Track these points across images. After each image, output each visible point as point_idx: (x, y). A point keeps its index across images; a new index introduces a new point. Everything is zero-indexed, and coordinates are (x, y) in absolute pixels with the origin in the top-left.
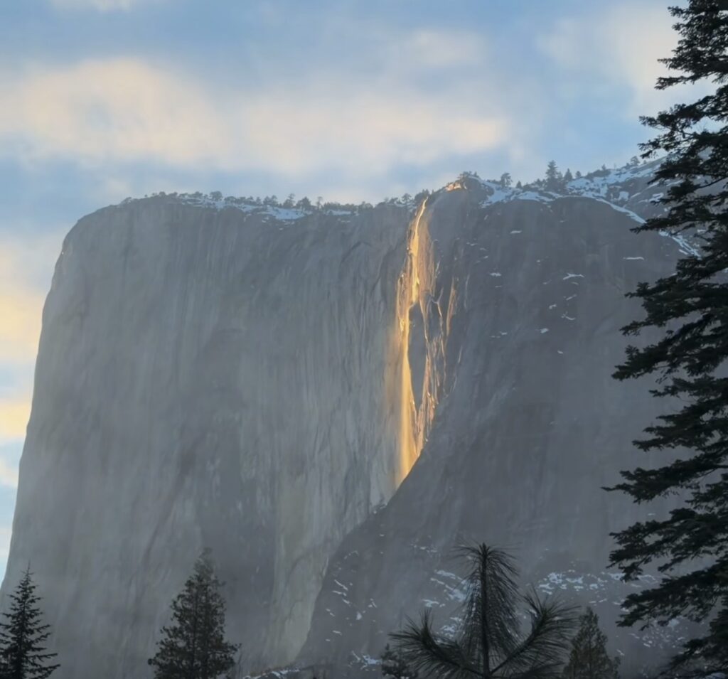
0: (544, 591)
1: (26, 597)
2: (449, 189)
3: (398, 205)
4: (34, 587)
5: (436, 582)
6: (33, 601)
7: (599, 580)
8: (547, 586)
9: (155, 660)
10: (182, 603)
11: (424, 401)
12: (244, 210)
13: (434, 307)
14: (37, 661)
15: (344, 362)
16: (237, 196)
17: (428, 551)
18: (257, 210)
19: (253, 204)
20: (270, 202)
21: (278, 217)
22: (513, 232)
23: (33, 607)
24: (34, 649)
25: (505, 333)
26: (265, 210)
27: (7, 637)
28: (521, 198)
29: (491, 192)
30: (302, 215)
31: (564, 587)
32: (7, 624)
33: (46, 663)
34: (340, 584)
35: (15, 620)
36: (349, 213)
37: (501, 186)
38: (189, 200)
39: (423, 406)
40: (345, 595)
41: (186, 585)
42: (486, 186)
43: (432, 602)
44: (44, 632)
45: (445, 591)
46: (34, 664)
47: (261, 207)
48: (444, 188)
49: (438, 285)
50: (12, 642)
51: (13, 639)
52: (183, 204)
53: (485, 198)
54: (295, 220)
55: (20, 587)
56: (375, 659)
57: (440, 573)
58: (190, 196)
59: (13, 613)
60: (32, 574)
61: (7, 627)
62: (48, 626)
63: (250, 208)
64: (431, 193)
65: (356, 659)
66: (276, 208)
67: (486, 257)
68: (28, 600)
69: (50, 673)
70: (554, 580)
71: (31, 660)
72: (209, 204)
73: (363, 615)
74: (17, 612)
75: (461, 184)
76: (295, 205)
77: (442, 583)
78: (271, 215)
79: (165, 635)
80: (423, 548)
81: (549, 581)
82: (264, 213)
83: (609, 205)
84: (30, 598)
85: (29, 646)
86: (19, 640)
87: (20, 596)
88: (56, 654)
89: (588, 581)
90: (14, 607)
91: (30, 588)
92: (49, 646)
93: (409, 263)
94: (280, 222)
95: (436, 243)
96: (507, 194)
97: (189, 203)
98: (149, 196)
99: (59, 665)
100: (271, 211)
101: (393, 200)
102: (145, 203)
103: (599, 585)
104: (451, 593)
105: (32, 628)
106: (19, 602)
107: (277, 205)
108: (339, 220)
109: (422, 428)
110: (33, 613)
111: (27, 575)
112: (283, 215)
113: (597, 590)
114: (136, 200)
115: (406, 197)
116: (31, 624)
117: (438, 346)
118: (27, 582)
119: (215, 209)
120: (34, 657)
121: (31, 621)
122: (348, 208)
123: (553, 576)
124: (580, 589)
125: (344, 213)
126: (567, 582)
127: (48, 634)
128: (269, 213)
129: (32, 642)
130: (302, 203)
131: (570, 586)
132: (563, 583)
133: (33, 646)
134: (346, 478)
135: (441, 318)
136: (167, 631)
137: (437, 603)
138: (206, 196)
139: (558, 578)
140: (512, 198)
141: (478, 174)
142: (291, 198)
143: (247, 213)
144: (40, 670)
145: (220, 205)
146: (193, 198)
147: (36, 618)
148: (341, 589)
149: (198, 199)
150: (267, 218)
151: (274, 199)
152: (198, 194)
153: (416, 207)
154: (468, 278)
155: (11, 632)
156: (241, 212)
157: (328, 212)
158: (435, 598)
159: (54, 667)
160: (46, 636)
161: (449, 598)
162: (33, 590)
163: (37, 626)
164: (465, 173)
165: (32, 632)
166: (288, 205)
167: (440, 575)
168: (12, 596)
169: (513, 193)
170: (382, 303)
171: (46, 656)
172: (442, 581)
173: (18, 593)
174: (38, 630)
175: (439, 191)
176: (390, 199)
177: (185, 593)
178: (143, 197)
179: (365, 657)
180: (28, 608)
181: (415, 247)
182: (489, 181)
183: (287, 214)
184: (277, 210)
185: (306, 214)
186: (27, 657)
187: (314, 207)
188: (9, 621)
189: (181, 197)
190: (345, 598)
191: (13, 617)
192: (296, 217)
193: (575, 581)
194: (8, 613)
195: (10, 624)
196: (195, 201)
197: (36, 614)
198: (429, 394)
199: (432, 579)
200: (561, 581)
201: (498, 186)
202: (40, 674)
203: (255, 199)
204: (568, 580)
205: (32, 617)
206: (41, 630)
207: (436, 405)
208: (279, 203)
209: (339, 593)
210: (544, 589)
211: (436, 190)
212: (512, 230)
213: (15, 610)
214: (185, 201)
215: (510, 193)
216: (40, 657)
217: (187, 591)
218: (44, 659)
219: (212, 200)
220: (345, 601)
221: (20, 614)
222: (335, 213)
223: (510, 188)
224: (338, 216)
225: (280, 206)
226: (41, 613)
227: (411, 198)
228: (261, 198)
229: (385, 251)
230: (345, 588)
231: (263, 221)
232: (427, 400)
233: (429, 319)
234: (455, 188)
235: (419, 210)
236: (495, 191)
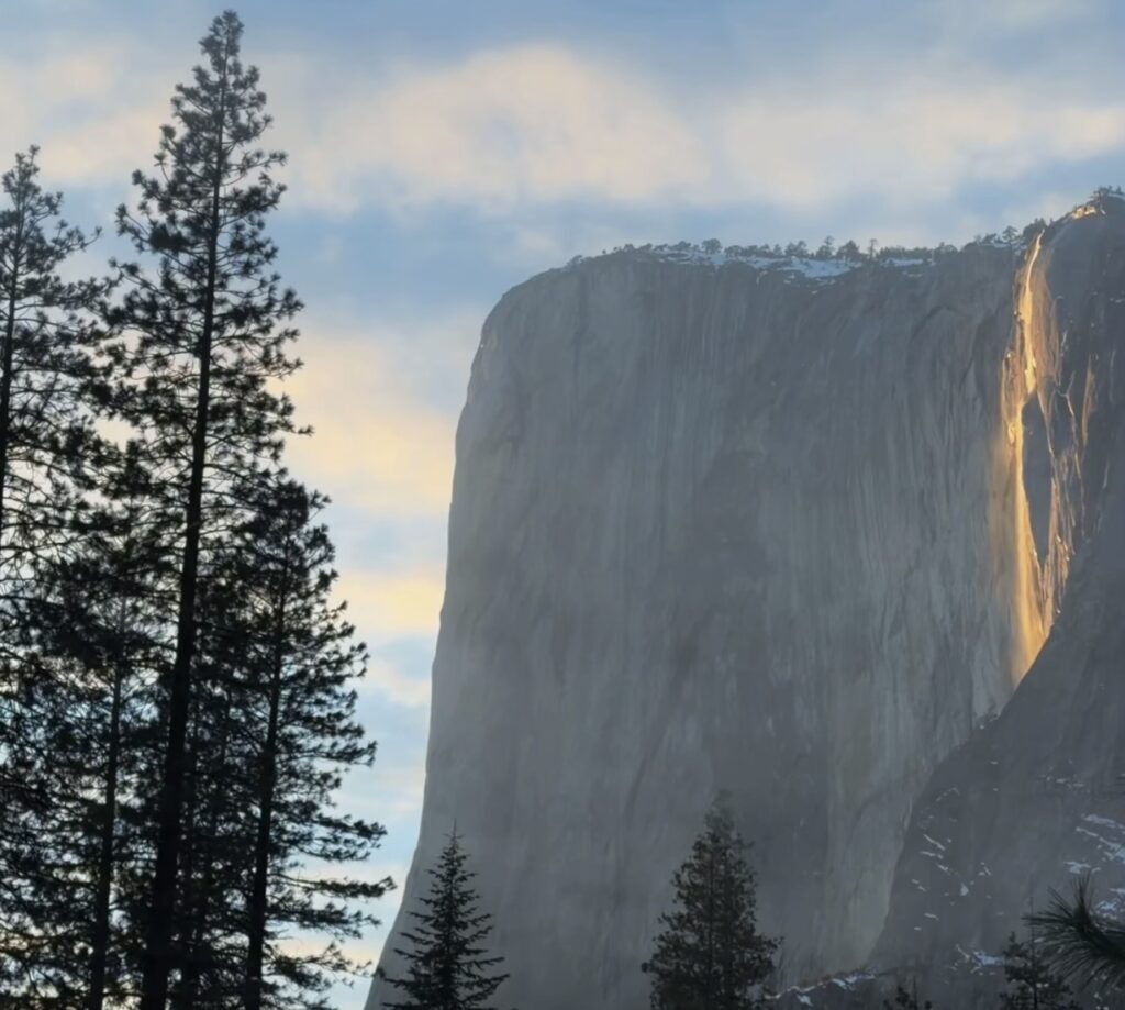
1: (453, 872)
2: (1076, 216)
3: (997, 246)
4: (464, 858)
5: (1084, 833)
6: (463, 879)
9: (652, 964)
10: (689, 876)
11: (1052, 550)
12: (756, 266)
13: (1062, 403)
14: (475, 970)
15: (922, 495)
16: (745, 244)
17: (1070, 786)
18: (775, 265)
19: (770, 255)
20: (796, 251)
21: (810, 274)
23: (464, 886)
24: (469, 952)
26: (788, 263)
27: (428, 934)
30: (847, 269)
32: (425, 914)
33: (488, 973)
34: (932, 841)
35: (438, 909)
36: (920, 262)
38: (673, 255)
39: (1050, 558)
40: (940, 857)
41: (694, 848)
43: (1080, 866)
44: (483, 925)
45: (1099, 847)
46: (469, 974)
47: (782, 260)
48: (1068, 214)
49: (1066, 369)
50: (436, 941)
51: (437, 936)
52: (662, 260)
54: (835, 277)
55: (443, 858)
56: (993, 956)
57: (1089, 818)
58: (671, 248)
59: (435, 897)
60: (460, 837)
61: (427, 919)
62: (488, 916)
63: (764, 262)
64: (1048, 223)
65: (964, 957)
66: (805, 260)
68: (456, 877)
69: (494, 987)
71: (465, 968)
72: (701, 259)
73: (970, 887)
74: (440, 896)
75: (1097, 207)
76: (834, 253)
77: (1095, 835)
78: (799, 271)
79: (666, 927)
80: (1061, 781)
82: (786, 268)
84: (459, 875)
85: (461, 947)
86: (447, 939)
87: (443, 872)
88: (501, 959)
90: (435, 889)
91: (458, 860)
92: (490, 946)
93: (1018, 336)
94: (813, 282)
95: (1059, 302)
97: (670, 259)
98: (609, 251)
99: (507, 976)
100: (797, 264)
101: (988, 238)
102: (604, 262)
104: (1106, 848)
105: (464, 919)
106: (443, 880)
107: (807, 256)
108: (905, 273)
109: (1051, 593)
110: (465, 898)
111: (453, 839)
112: (816, 271)
114: (589, 259)
115: (1009, 231)
116: (462, 914)
117: (1070, 463)
118: (454, 850)
119: (711, 267)
120: (470, 964)
121: (462, 909)
122: (917, 253)
125: (911, 262)
127: (490, 928)
128: (795, 269)
129: (466, 941)
130: (845, 250)
133: (467, 946)
134: (934, 677)
135: (1073, 419)
136: (668, 919)
137: (1087, 866)
138: (696, 247)
141: (1123, 190)
142: (828, 243)
143: (761, 270)
144: (481, 983)
145: (718, 259)
146: (676, 252)
147: (469, 905)
148: (934, 848)
149: (683, 252)
150: (792, 277)
151: (802, 247)
152: (684, 245)
153: (1025, 247)
154: (1114, 353)
155: (434, 926)
156: (752, 268)
157: (888, 261)
158: (1084, 860)
159: (501, 979)
160: (485, 932)
161: (1107, 857)
162: (463, 861)
163: (471, 917)
164: (1102, 189)
165: (464, 926)
166: (824, 255)
167: (1090, 823)
168: (432, 872)
170: (979, 401)
171: (487, 962)
172: (1094, 831)
173: (441, 867)
174: (474, 922)
175: (1062, 219)
176: (983, 236)
177: (693, 861)
178: (600, 254)
179: (976, 953)
180: (457, 889)
181: (1026, 309)
183: (823, 269)
184: (807, 264)
185: (852, 268)
186: (459, 965)
187: (864, 256)
188: (428, 911)
189: (658, 251)
190: (942, 862)
191: (436, 904)
192: (837, 272)
194: (428, 898)
195: (431, 914)
196: (679, 255)
197: (470, 899)
198: (1059, 539)
199: (1078, 829)
202: (480, 990)
203: (772, 248)
205: (463, 902)
206: (479, 923)
207: (1071, 556)
208: (809, 252)
209: (932, 855)
211: (1055, 220)
213: (438, 892)
214: (665, 256)
216: (478, 964)
217: (695, 857)
218: (484, 966)
219: (706, 252)
220: (942, 867)
221: (445, 898)
222: (898, 263)
224: (903, 268)
225: (812, 257)
226: (477, 897)
227: (1017, 234)
229: (978, 319)
230: (940, 846)
231: (787, 282)
232: (1056, 548)
233: (1054, 423)
234: (1087, 213)
235: (1030, 251)
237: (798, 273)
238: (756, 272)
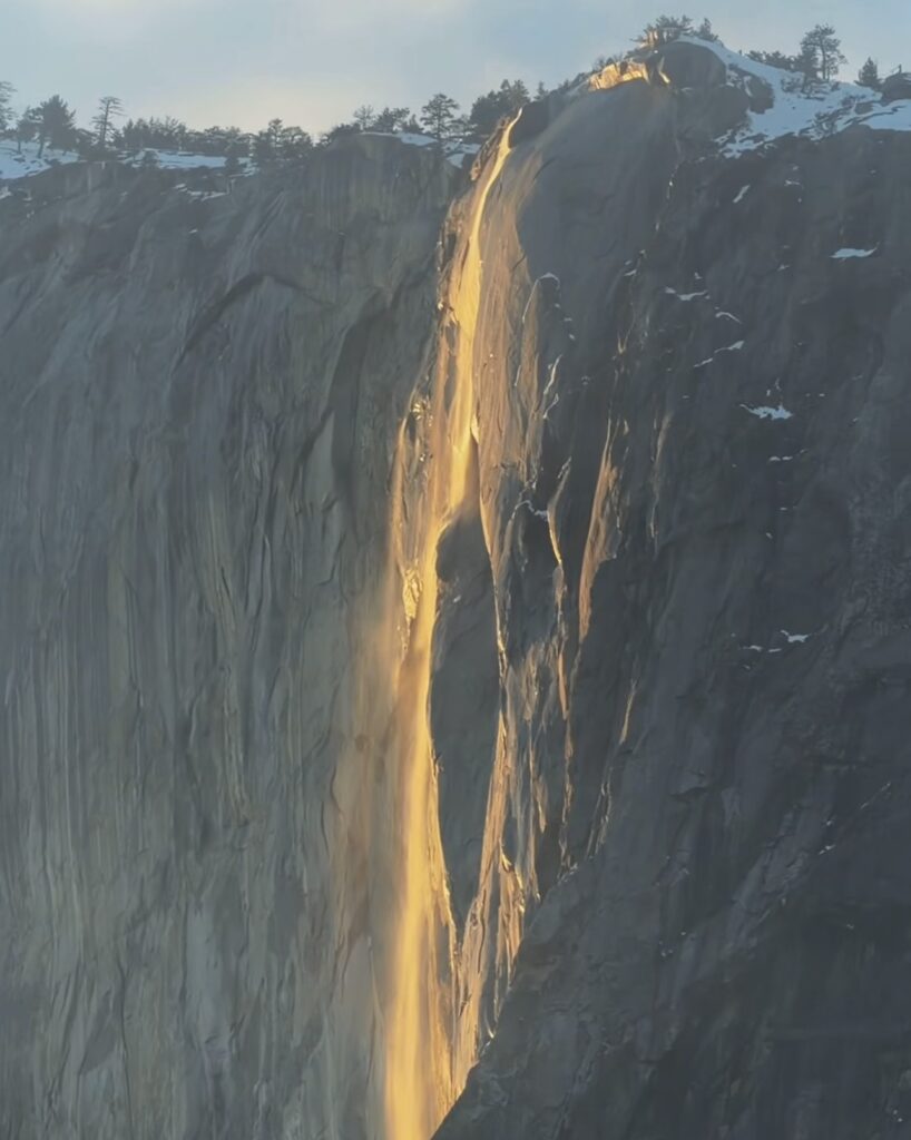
2: (603, 84)
3: (406, 138)
11: (485, 884)
13: (535, 532)
15: (184, 730)
22: (844, 253)
25: (801, 638)
28: (876, 123)
29: (763, 101)
30: (42, 166)
36: (218, 162)
37: (800, 76)
39: (480, 905)
42: (743, 73)
48: (583, 76)
49: (551, 455)
53: (743, 122)
54: (10, 183)
64: (532, 95)
67: (738, 345)
75: (651, 65)
76: (12, 125)
93: (442, 362)
95: (547, 287)
96: (824, 108)
101: (388, 119)
108: (181, 189)
109: (476, 987)
115: (438, 107)
117: (544, 679)
122: (214, 142)
125: (199, 161)
130: (40, 119)
135: (560, 571)
140: (840, 125)
141: (713, 31)
153: (474, 148)
154: (666, 421)
157: (142, 155)
164: (666, 24)
169: (847, 102)
170: (337, 511)
175: (566, 88)
176: (377, 112)
181: (466, 300)
182: (755, 56)
185: (54, 163)
187: (85, 137)
192: (15, 171)
198: (505, 860)
201: (788, 76)
207: (530, 902)
211: (550, 87)
212: (837, 246)
215: (833, 103)
222: (167, 160)
223: (836, 86)
224: (178, 174)
227: (457, 114)
229: (352, 311)
232: (496, 877)
233: (514, 580)
234: (626, 77)
235: (487, 158)
236: (779, 94)
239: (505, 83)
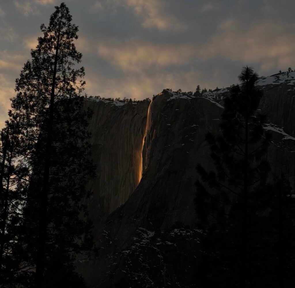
0: (172, 235)
5: (138, 231)
7: (191, 232)
8: (173, 233)
12: (106, 102)
17: (137, 221)
18: (110, 103)
19: (110, 100)
21: (117, 105)
22: (176, 110)
25: (170, 145)
29: (172, 96)
31: (179, 234)
34: (105, 231)
40: (107, 235)
43: (136, 238)
45: (141, 234)
52: (85, 100)
53: (170, 98)
54: (122, 106)
57: (140, 228)
63: (108, 101)
65: (109, 257)
70: (176, 231)
72: (94, 100)
73: (112, 242)
77: (141, 232)
78: (114, 104)
80: (135, 220)
81: (174, 232)
82: (112, 103)
83: (210, 101)
89: (187, 232)
94: (117, 107)
97: (87, 100)
103: (190, 234)
104: (143, 235)
113: (189, 235)
119: (96, 102)
123: (176, 230)
124: (184, 235)
125: (135, 103)
126: (180, 232)
128: (114, 103)
131: (181, 234)
132: (179, 232)
137: (138, 238)
139: (177, 231)
143: (106, 103)
145: (98, 101)
148: (105, 233)
150: (113, 105)
158: (137, 237)
161: (142, 237)
167: (140, 229)
172: (140, 231)
183: (120, 104)
193: (183, 232)
199: (137, 230)
200: (178, 232)
203: (112, 99)
204: (181, 231)
210: (172, 234)
212: (176, 109)
214: (86, 99)
220: (106, 237)
228: (114, 98)
230: (107, 233)
231: (112, 106)
234: (161, 94)
236: (174, 95)
237: (114, 105)
238: (105, 104)
239: (154, 95)
